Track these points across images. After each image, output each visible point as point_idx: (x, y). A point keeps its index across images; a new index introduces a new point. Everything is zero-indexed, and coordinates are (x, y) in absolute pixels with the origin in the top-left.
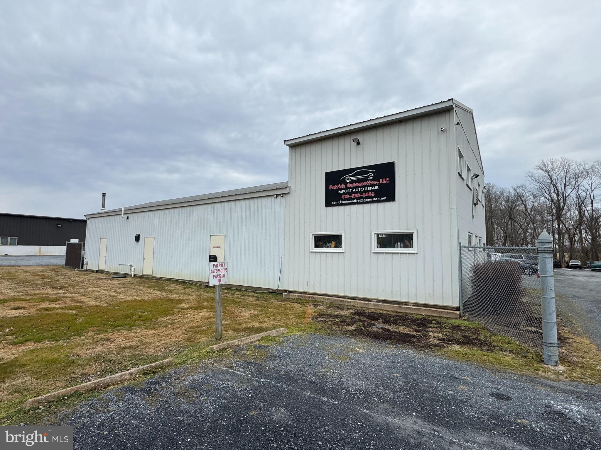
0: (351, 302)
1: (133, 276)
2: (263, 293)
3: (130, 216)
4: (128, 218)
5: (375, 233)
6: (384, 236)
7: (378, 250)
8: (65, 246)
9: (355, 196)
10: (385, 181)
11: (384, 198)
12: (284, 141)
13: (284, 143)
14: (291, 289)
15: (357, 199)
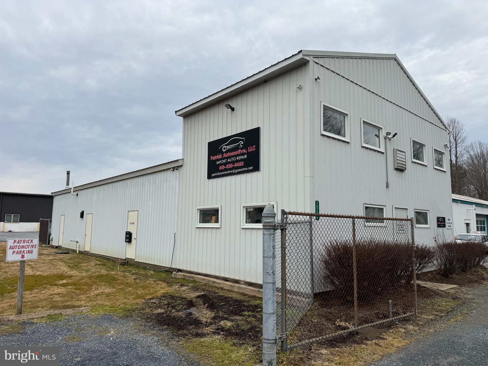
0: (221, 283)
1: (78, 252)
2: (161, 271)
3: (79, 193)
4: (77, 195)
5: (244, 207)
6: (252, 210)
7: (246, 226)
8: (39, 222)
9: (229, 166)
10: (252, 149)
11: (251, 168)
12: (176, 112)
13: (176, 114)
14: (181, 268)
15: (231, 169)
